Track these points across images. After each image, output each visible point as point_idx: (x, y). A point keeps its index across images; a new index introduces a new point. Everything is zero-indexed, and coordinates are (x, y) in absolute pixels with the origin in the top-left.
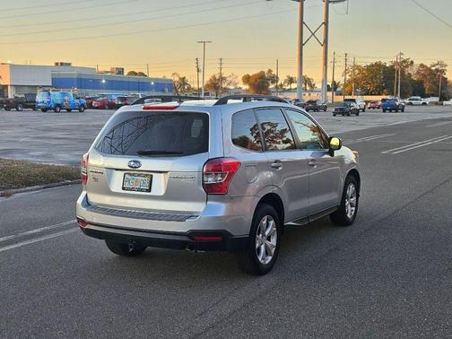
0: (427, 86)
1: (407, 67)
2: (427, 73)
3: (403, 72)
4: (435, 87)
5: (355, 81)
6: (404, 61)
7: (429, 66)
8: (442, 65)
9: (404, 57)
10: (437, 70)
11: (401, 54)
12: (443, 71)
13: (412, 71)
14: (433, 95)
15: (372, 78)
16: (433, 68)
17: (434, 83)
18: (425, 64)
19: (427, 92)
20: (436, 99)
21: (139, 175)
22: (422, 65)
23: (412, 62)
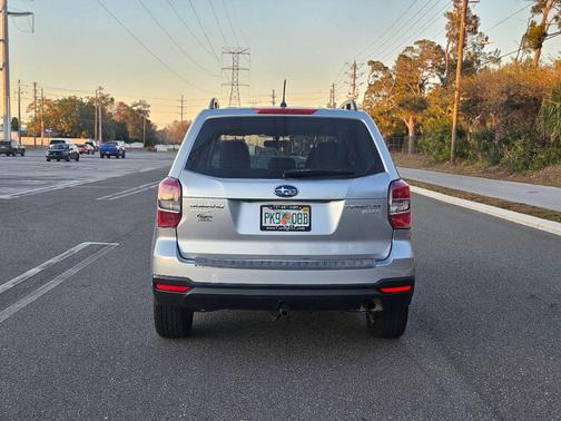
0: (130, 128)
1: (106, 104)
2: (128, 113)
3: (103, 111)
4: (138, 131)
5: (45, 118)
6: (103, 98)
7: (130, 105)
8: (145, 106)
9: (104, 92)
10: (139, 111)
11: (101, 89)
12: (146, 113)
13: (112, 109)
14: (137, 141)
15: (66, 116)
16: (135, 108)
17: (138, 126)
18: (125, 103)
19: (130, 136)
20: (141, 145)
21: (288, 208)
22: (122, 104)
23: (112, 99)
